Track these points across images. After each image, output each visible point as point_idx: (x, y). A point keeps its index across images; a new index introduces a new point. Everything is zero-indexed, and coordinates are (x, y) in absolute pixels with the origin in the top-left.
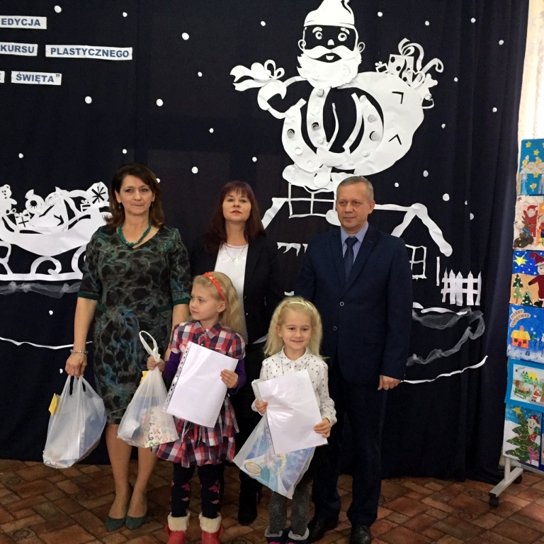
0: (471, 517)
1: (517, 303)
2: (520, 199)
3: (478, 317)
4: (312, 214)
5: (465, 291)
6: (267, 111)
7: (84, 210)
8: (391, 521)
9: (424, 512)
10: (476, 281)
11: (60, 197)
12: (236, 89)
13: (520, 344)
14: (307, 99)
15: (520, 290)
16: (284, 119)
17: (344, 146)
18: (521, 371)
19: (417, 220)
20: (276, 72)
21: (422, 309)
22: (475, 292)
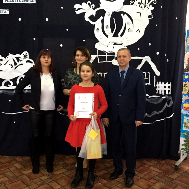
0: (168, 174)
1: (185, 93)
2: (186, 53)
3: (170, 99)
4: (106, 61)
5: (165, 89)
6: (88, 22)
7: (20, 62)
8: (138, 176)
9: (150, 173)
10: (169, 85)
11: (11, 57)
12: (76, 13)
13: (186, 109)
14: (104, 17)
15: (186, 89)
16: (95, 24)
17: (118, 35)
18: (187, 119)
19: (146, 63)
20: (91, 6)
21: (149, 96)
22: (169, 89)
